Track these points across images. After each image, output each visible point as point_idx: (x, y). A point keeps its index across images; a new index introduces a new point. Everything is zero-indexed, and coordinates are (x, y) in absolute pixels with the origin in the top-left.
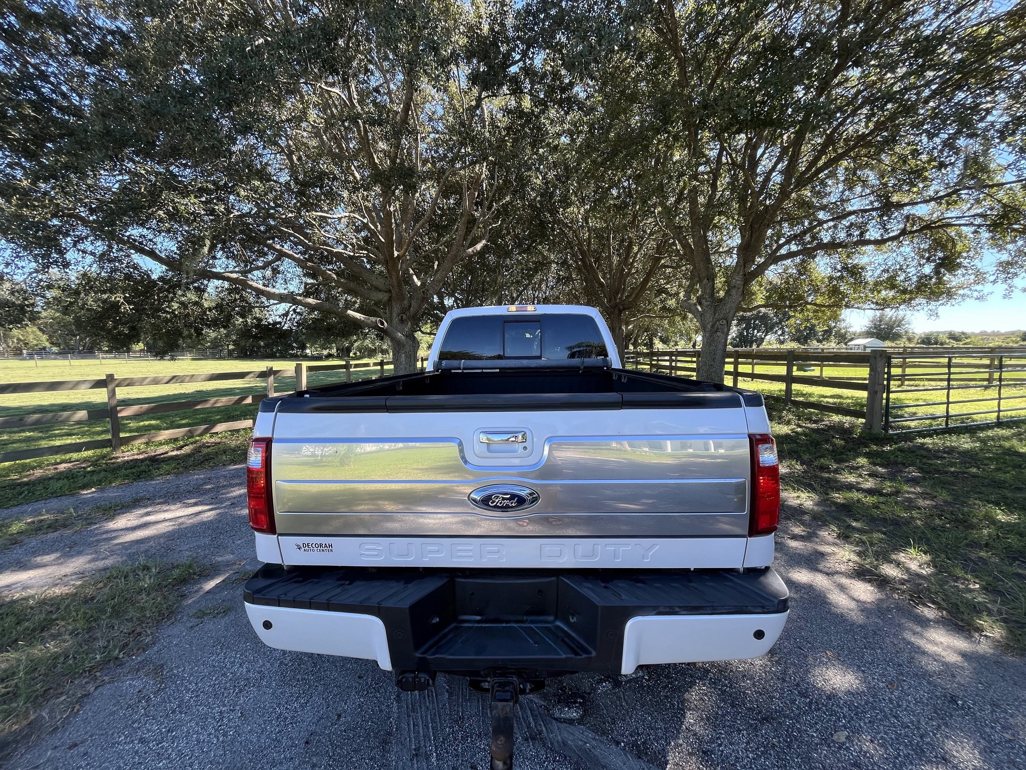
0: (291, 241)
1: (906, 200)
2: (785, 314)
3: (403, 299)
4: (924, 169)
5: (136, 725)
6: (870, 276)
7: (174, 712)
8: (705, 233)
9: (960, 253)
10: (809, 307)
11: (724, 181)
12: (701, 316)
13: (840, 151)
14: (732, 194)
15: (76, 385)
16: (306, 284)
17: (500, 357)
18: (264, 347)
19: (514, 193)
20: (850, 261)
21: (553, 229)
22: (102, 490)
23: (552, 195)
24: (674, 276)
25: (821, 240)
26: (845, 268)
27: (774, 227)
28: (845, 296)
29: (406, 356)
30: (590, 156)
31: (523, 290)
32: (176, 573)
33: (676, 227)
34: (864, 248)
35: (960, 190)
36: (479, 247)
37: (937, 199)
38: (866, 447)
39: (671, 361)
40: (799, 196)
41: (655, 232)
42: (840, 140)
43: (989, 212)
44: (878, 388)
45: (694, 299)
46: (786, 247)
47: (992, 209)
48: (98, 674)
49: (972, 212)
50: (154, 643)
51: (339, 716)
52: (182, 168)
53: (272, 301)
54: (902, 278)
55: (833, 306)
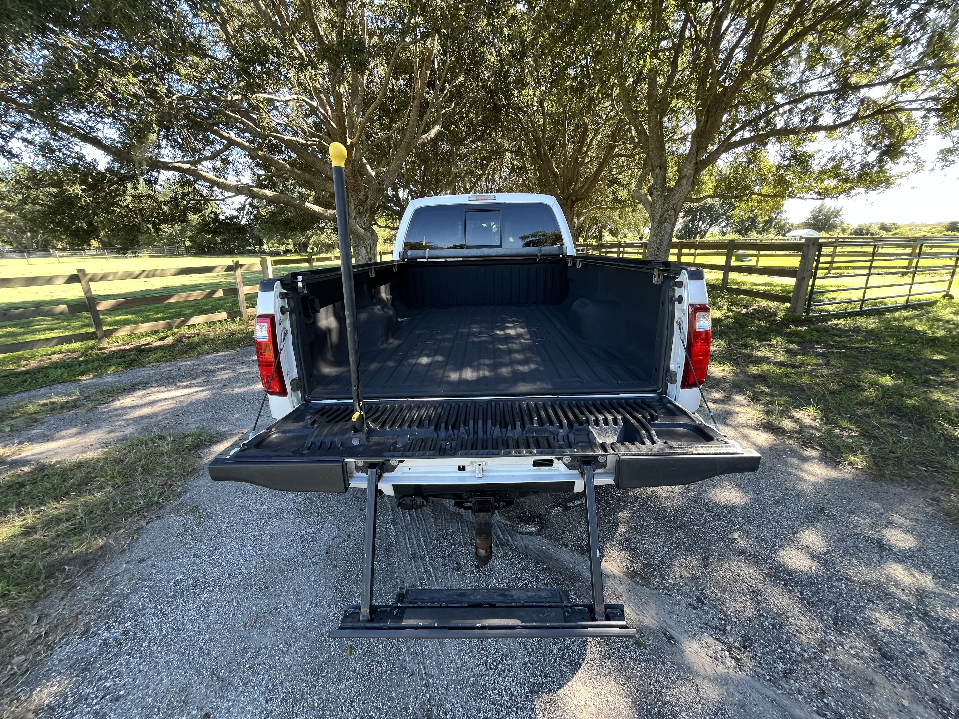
0: (237, 127)
1: (864, 82)
2: (731, 204)
3: (359, 191)
4: (889, 46)
5: (188, 546)
6: (816, 165)
7: (216, 537)
8: (661, 118)
9: (906, 140)
10: (754, 197)
11: (684, 60)
12: (651, 207)
13: (807, 24)
14: (692, 73)
15: (49, 280)
16: (259, 176)
17: (462, 247)
18: (221, 243)
19: (468, 72)
20: (800, 149)
21: (507, 115)
22: (100, 376)
23: (507, 75)
24: (627, 165)
25: (775, 125)
26: (794, 156)
27: (731, 111)
28: (789, 185)
29: (366, 250)
30: (547, 29)
31: (477, 182)
32: (189, 440)
33: (633, 112)
34: (815, 135)
35: (918, 70)
36: (433, 133)
37: (894, 80)
38: (787, 328)
39: (619, 252)
40: (759, 76)
41: (611, 118)
42: (809, 10)
43: (942, 96)
44: (807, 274)
45: (645, 190)
46: (740, 133)
47: (945, 92)
48: (146, 514)
49: (926, 95)
50: (186, 492)
51: (349, 536)
52: (108, 41)
53: (227, 194)
54: (846, 166)
55: (777, 196)
